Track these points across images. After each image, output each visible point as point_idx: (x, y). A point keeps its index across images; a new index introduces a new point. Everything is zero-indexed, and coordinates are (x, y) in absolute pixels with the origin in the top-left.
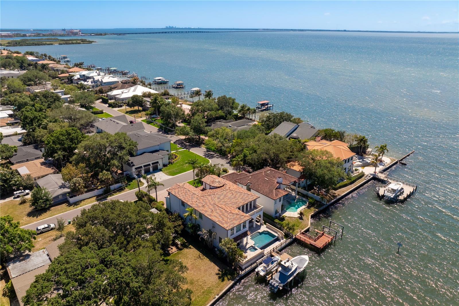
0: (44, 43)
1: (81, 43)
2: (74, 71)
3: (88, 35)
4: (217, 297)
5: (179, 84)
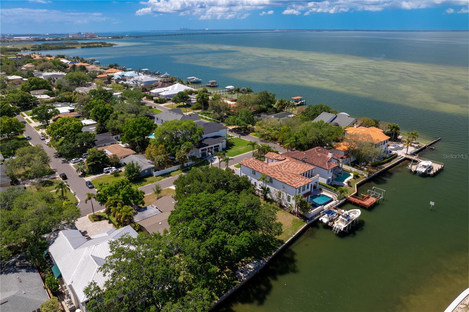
1: (102, 46)
2: (111, 72)
3: (106, 38)
4: (294, 236)
5: (213, 82)
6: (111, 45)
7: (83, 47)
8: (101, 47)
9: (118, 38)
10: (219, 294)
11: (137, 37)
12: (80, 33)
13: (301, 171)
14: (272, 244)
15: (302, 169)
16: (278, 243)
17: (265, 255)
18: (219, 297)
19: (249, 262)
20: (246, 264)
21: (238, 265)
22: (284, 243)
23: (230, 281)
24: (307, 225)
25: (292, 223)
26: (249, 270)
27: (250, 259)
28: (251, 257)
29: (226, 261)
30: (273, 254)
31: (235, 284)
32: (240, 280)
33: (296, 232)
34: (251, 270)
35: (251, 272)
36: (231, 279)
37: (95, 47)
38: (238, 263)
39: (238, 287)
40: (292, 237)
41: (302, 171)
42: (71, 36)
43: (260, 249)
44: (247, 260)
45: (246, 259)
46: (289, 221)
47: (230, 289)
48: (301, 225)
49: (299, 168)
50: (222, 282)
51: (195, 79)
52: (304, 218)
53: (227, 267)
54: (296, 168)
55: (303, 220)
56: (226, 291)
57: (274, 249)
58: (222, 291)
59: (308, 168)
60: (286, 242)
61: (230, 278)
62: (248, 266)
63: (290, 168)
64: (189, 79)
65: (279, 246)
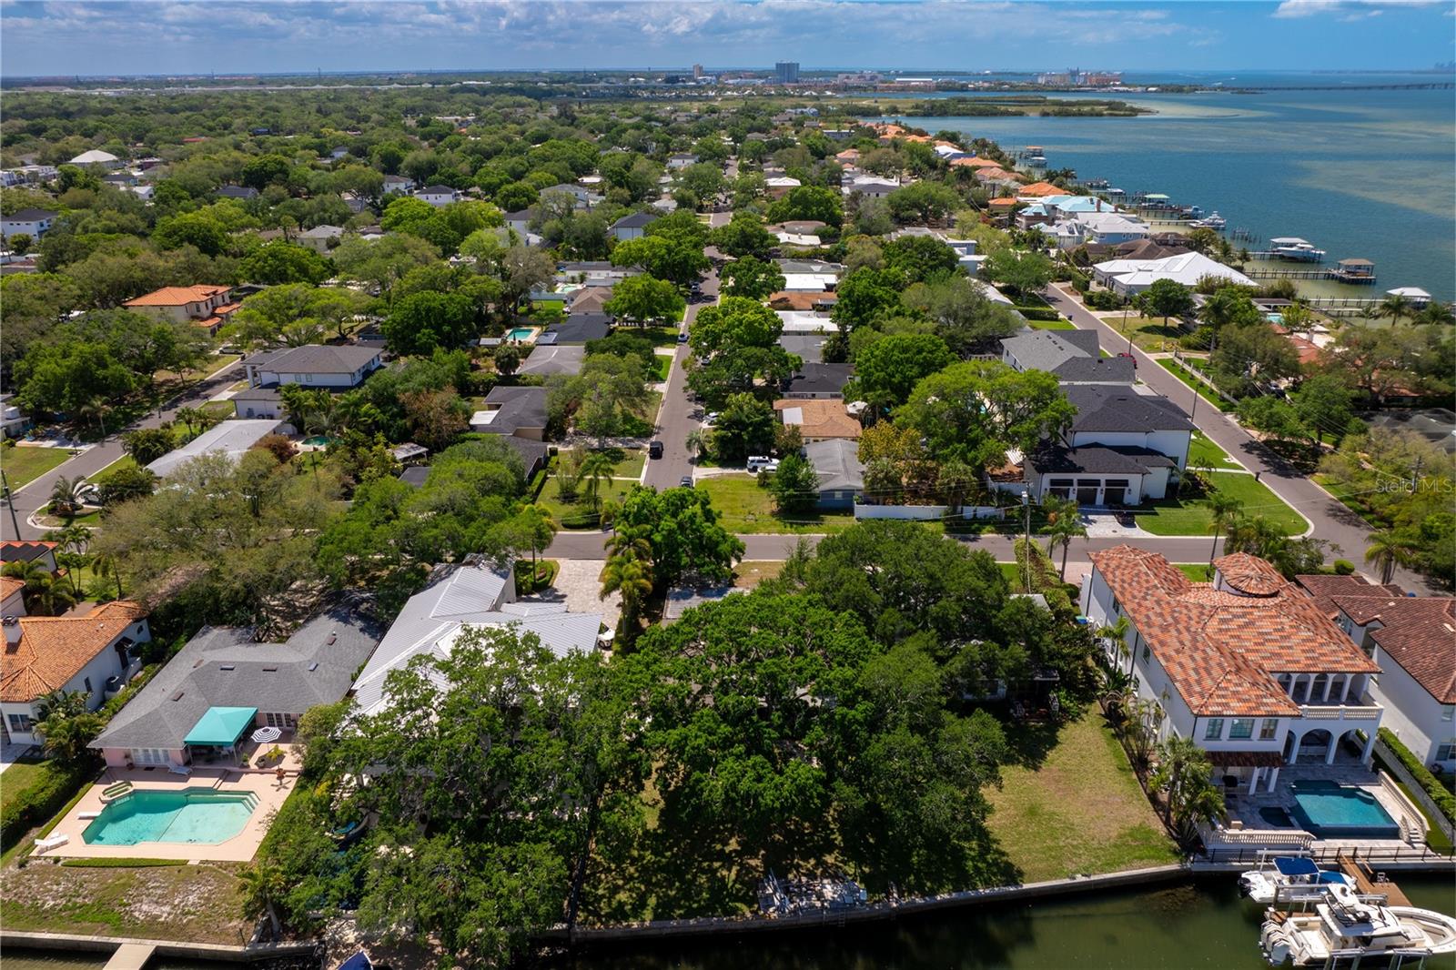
0: (1003, 108)
1: (1106, 112)
2: (1033, 192)
3: (1139, 89)
4: (1080, 878)
5: (1359, 267)
6: (1134, 112)
7: (1045, 114)
8: (1100, 115)
9: (1180, 90)
10: (663, 912)
11: (1241, 91)
12: (1074, 74)
13: (1288, 661)
14: (970, 863)
15: (1302, 657)
16: (995, 875)
17: (909, 886)
18: (657, 917)
19: (836, 877)
20: (823, 876)
21: (798, 867)
22: (1016, 884)
23: (730, 895)
24: (1177, 871)
25: (1120, 836)
26: (814, 898)
27: (851, 871)
28: (859, 866)
29: (777, 836)
30: (943, 896)
31: (734, 911)
32: (759, 909)
33: (1102, 871)
34: (818, 904)
35: (814, 906)
36: (738, 891)
37: (1081, 114)
38: (806, 860)
39: (729, 926)
40: (1067, 881)
41: (1298, 662)
42: (1041, 80)
43: (915, 859)
44: (838, 867)
45: (842, 862)
46: (1115, 825)
47: (703, 916)
48: (1149, 857)
49: (1290, 648)
50: (706, 885)
51: (1300, 244)
52: (1189, 843)
53: (763, 852)
54: (1276, 641)
55: (1175, 844)
56: (690, 913)
57: (963, 880)
58: (680, 907)
59: (1340, 662)
60: (1026, 886)
61: (738, 886)
62: (823, 887)
63: (1246, 633)
64: (1277, 245)
65: (987, 883)
